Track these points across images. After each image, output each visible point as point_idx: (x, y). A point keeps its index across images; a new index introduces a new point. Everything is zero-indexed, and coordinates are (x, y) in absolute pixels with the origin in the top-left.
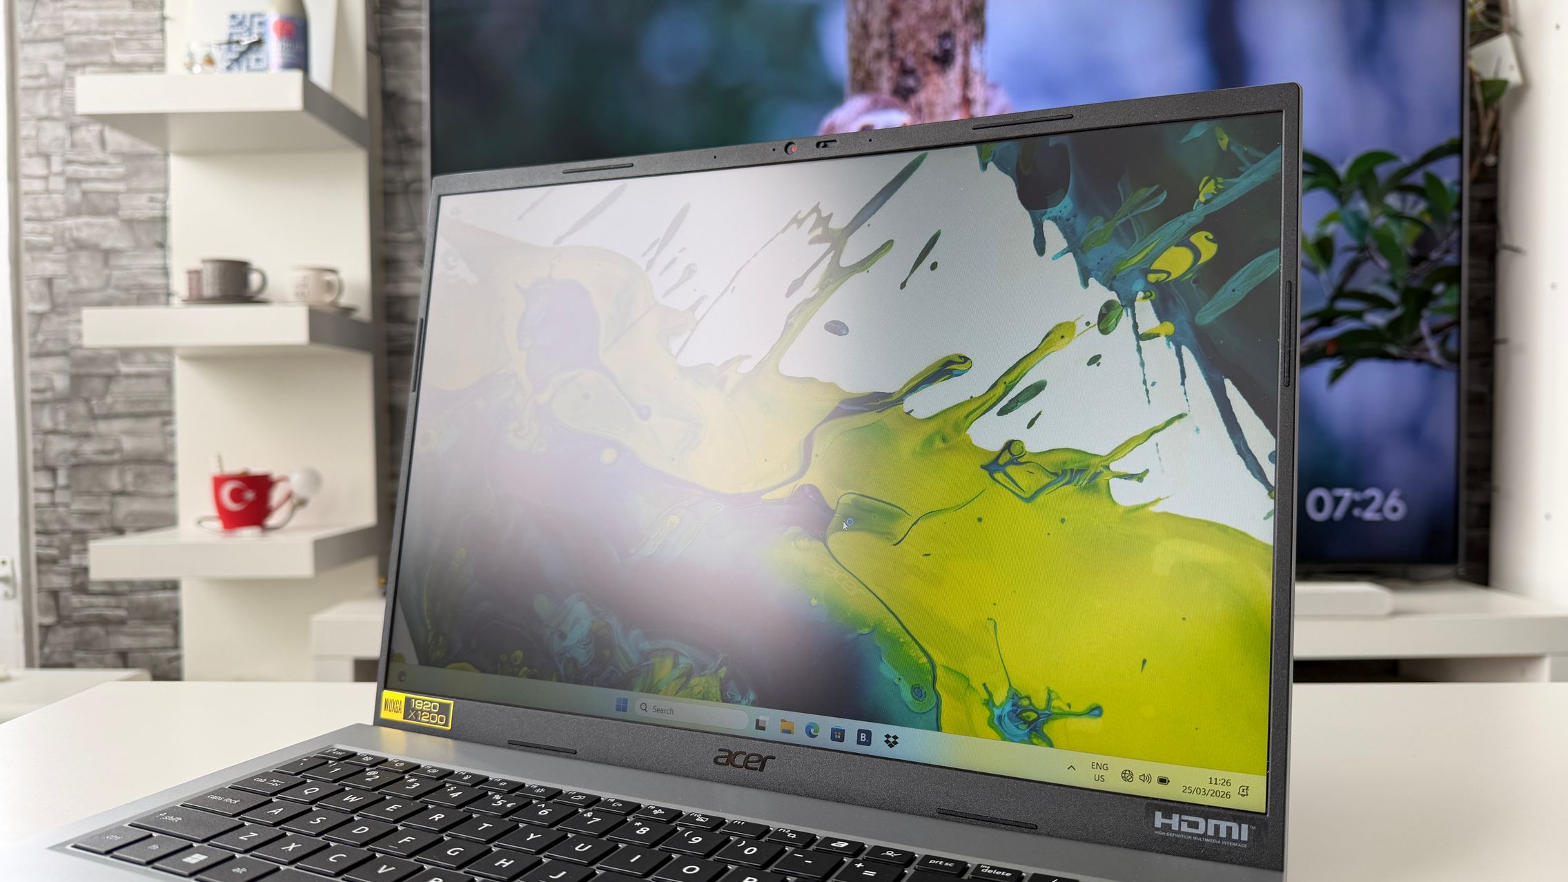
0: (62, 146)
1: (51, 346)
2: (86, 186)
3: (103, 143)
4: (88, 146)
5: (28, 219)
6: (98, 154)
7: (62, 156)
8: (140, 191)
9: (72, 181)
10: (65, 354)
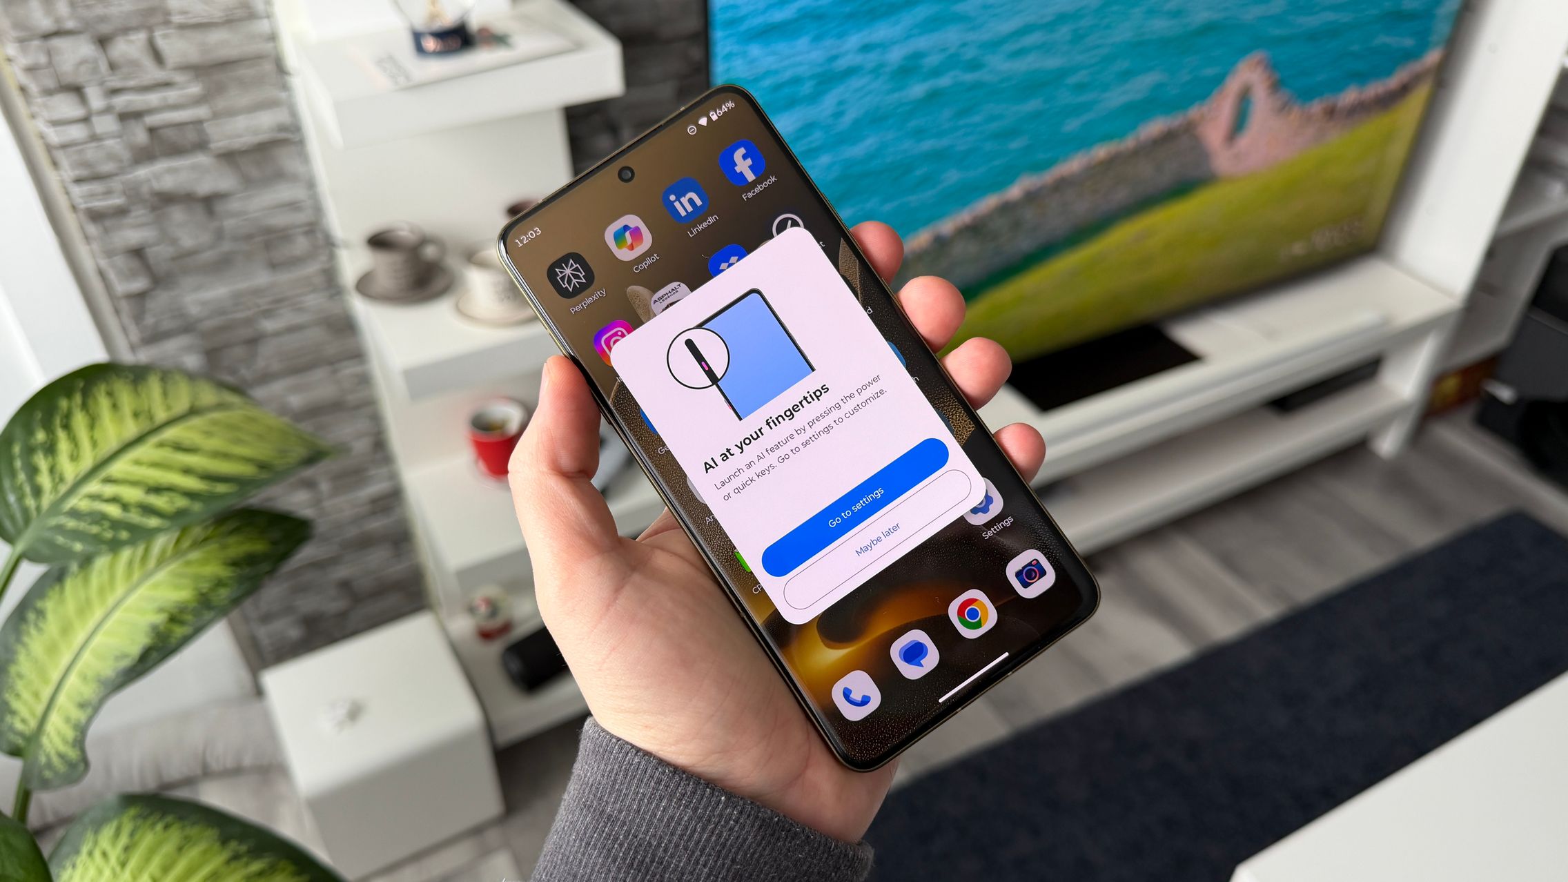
0: (95, 70)
2: (151, 120)
3: (158, 57)
4: (134, 64)
5: (78, 181)
6: (154, 74)
7: (101, 84)
8: (231, 113)
9: (126, 117)
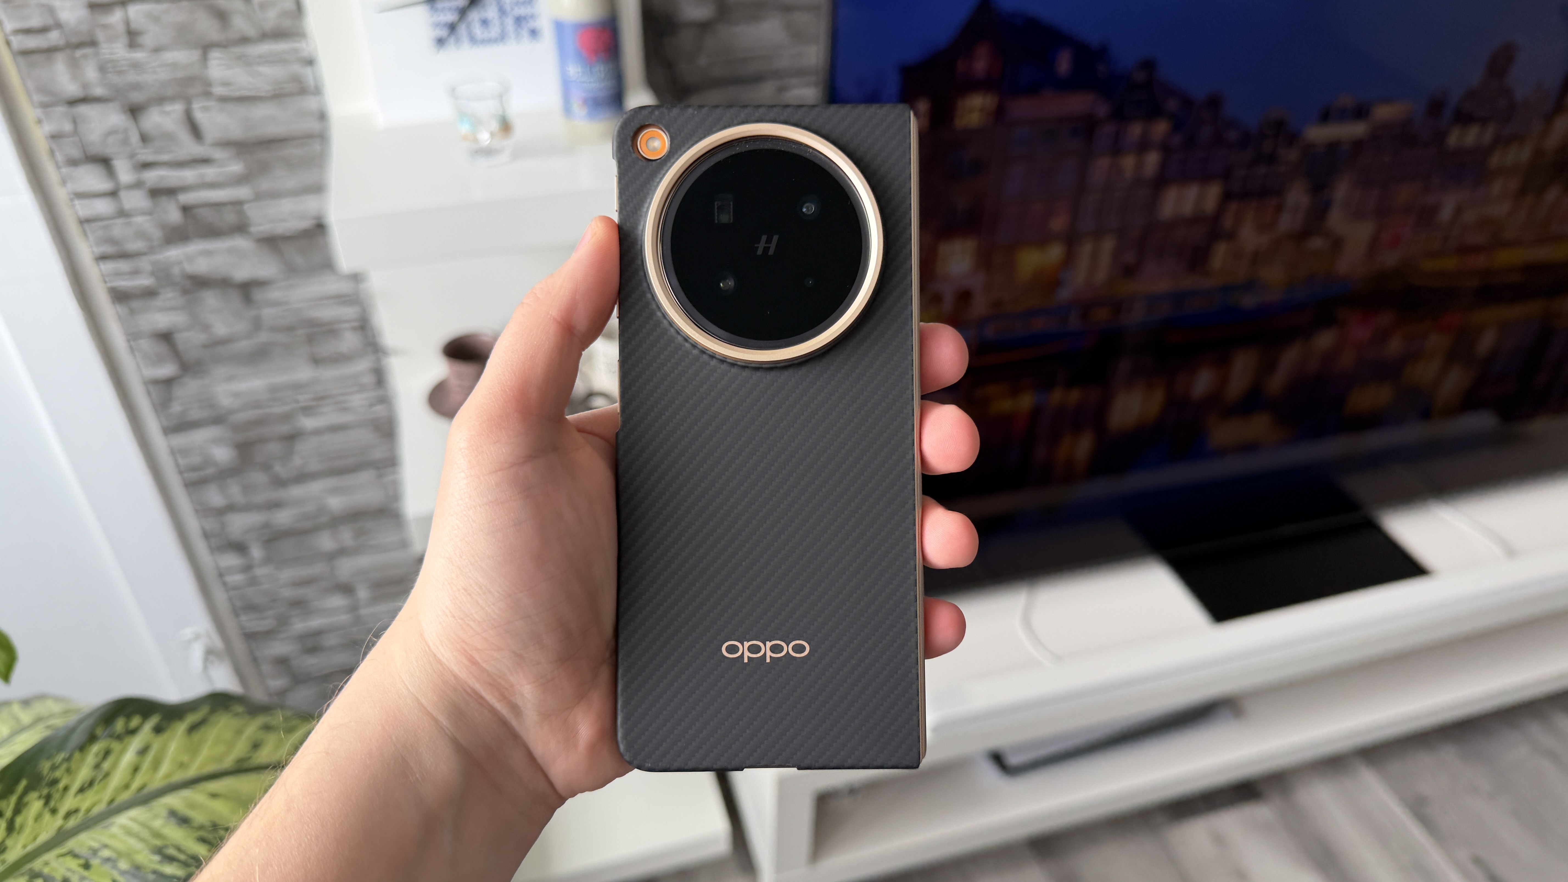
0: (125, 141)
1: (196, 414)
2: (185, 198)
3: (194, 130)
4: (169, 137)
5: (103, 258)
6: (189, 148)
7: (132, 156)
8: (275, 195)
9: (157, 193)
10: (218, 419)
